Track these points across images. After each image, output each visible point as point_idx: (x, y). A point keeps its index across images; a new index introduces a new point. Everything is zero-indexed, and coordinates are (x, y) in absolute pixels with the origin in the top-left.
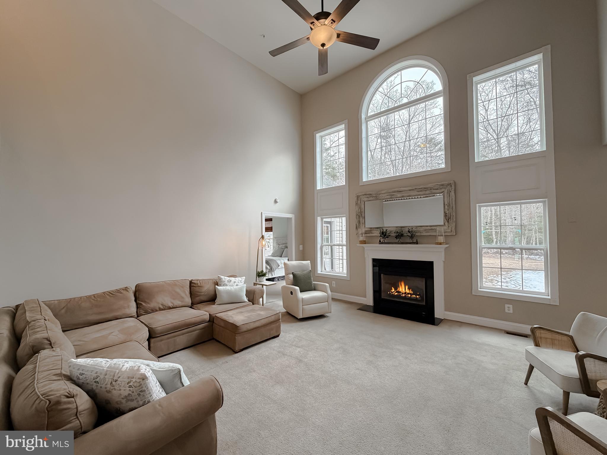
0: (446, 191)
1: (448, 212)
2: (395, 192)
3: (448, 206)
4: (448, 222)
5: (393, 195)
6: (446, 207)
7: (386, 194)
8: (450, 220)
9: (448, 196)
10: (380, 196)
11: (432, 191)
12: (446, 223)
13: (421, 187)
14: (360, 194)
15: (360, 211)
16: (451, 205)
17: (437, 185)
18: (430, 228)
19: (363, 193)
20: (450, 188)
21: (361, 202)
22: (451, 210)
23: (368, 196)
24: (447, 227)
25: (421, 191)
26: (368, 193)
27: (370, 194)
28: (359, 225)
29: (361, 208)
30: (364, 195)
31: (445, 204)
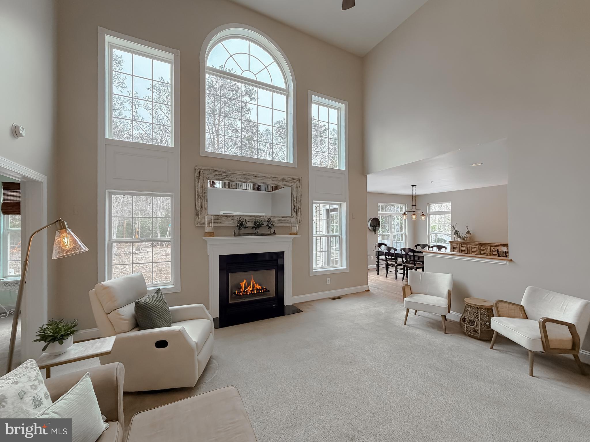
0: (295, 185)
1: (297, 205)
2: (250, 175)
3: (297, 199)
4: (296, 214)
5: (248, 179)
6: (295, 200)
7: (240, 176)
8: (298, 212)
9: (297, 190)
10: (232, 176)
11: (284, 182)
12: (295, 215)
13: (276, 176)
14: (203, 168)
15: (203, 191)
16: (299, 198)
17: (290, 178)
18: (282, 219)
19: (209, 168)
20: (299, 183)
21: (203, 179)
22: (299, 203)
23: (215, 173)
24: (296, 218)
25: (276, 181)
26: (216, 169)
27: (219, 171)
28: (201, 211)
29: (204, 187)
30: (210, 170)
31: (294, 197)
